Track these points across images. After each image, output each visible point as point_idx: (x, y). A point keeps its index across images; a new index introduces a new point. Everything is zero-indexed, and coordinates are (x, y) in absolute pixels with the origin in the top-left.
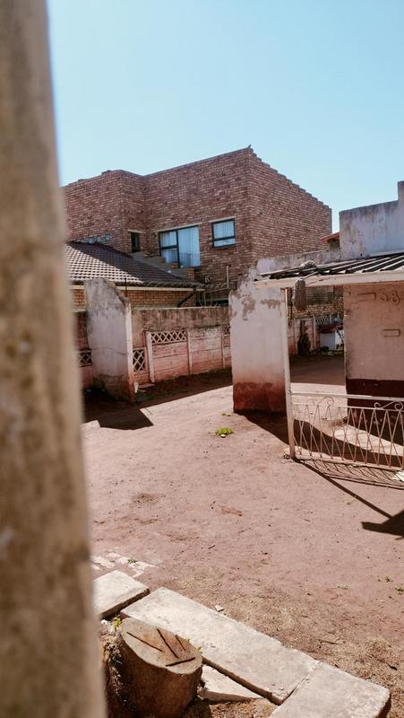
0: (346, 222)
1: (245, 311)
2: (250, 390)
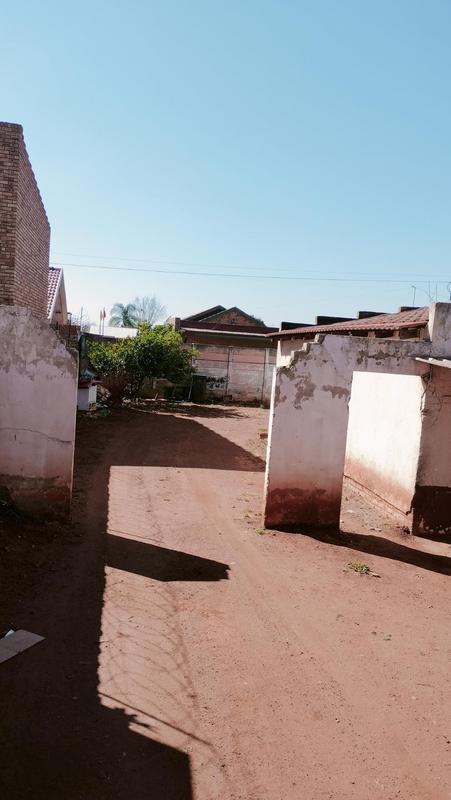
0: (442, 316)
1: (299, 397)
2: (293, 497)
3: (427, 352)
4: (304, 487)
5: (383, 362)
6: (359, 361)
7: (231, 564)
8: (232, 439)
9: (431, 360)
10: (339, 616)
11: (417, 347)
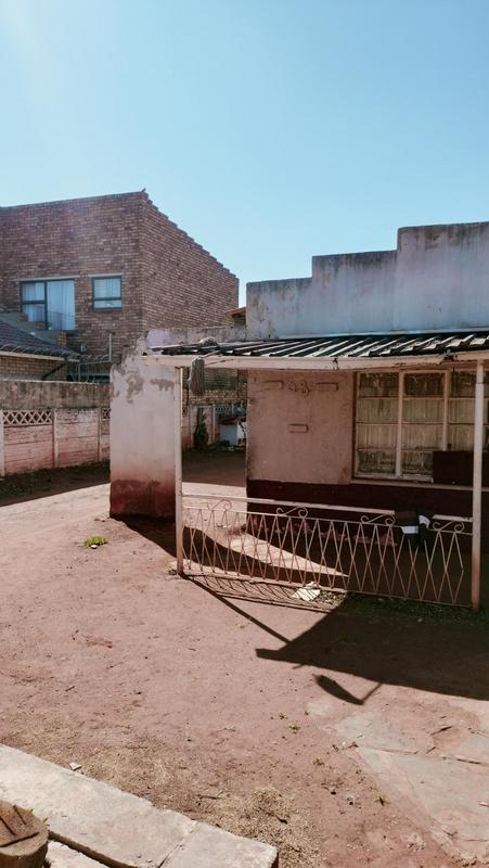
0: (254, 296)
1: (130, 391)
2: (132, 489)
4: (142, 480)
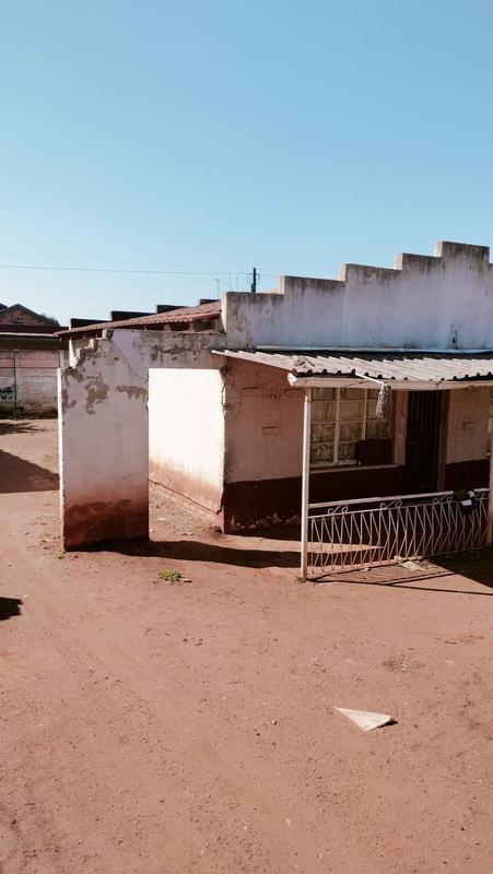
0: (233, 306)
1: (90, 400)
3: (223, 344)
4: (106, 501)
5: (180, 357)
6: (154, 357)
7: (23, 597)
8: (24, 457)
9: (227, 353)
10: (148, 630)
11: (212, 339)
